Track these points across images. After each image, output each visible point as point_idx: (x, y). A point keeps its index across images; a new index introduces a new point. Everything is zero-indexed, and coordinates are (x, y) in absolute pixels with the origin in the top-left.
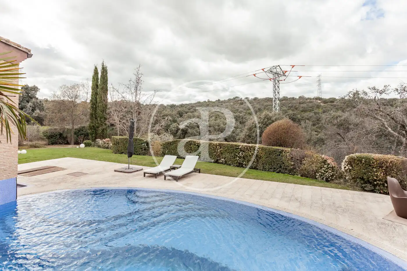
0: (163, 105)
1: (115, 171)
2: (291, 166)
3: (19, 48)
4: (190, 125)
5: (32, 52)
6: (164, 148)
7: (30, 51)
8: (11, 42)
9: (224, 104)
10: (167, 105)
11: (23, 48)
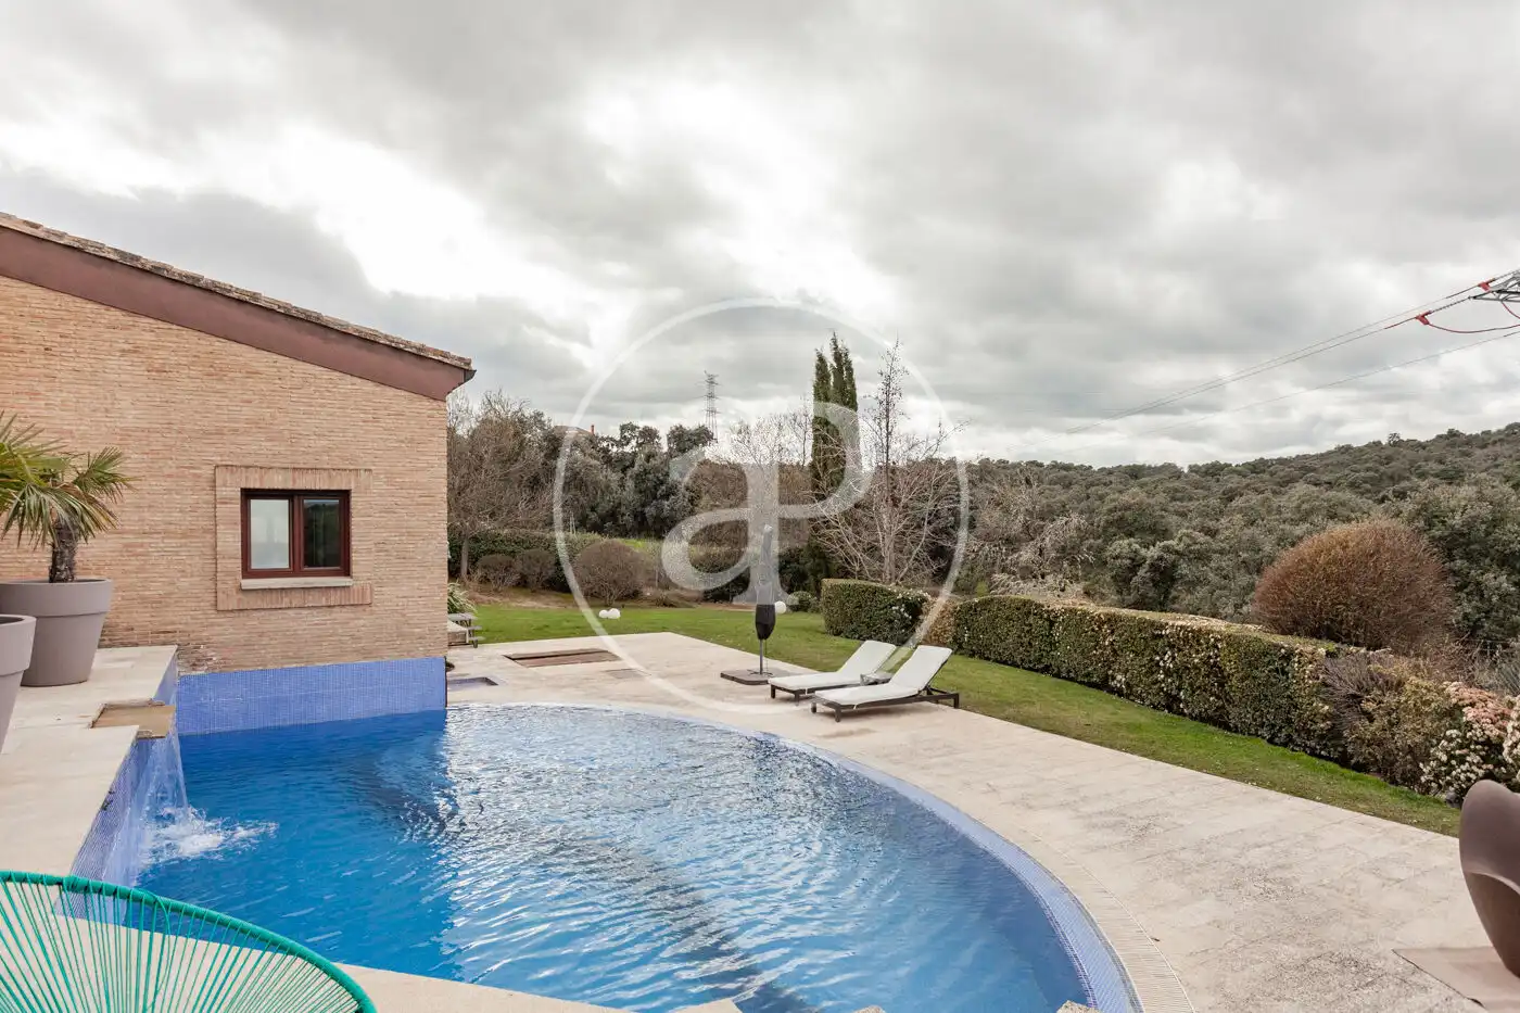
0: (1175, 467)
1: (723, 676)
2: (1324, 721)
3: (446, 360)
4: (1189, 545)
5: (473, 366)
6: (958, 625)
7: (469, 364)
8: (429, 350)
9: (1478, 452)
10: (1190, 467)
11: (453, 357)
